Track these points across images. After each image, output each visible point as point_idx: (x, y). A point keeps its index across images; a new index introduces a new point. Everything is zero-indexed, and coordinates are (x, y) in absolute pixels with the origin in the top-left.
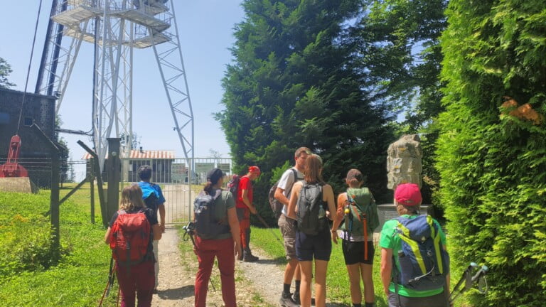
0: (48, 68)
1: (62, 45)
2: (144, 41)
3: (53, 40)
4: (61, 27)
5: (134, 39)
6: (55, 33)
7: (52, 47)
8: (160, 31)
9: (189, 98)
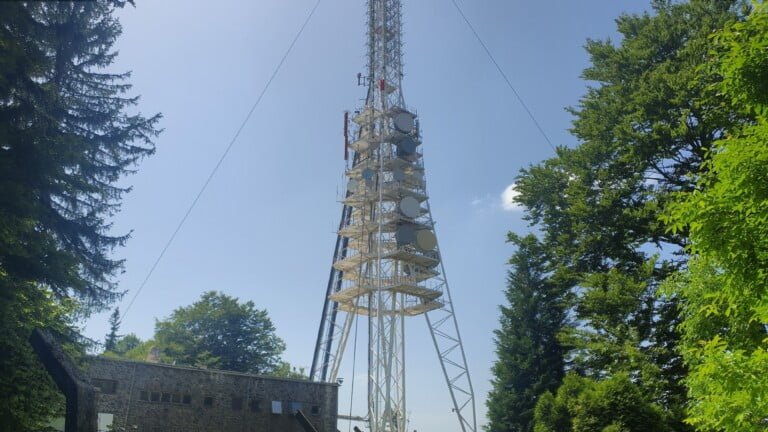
0: (323, 346)
1: (337, 322)
2: (415, 309)
3: (329, 317)
4: (336, 305)
5: (405, 307)
6: (330, 310)
7: (327, 325)
8: (431, 300)
9: (467, 372)
